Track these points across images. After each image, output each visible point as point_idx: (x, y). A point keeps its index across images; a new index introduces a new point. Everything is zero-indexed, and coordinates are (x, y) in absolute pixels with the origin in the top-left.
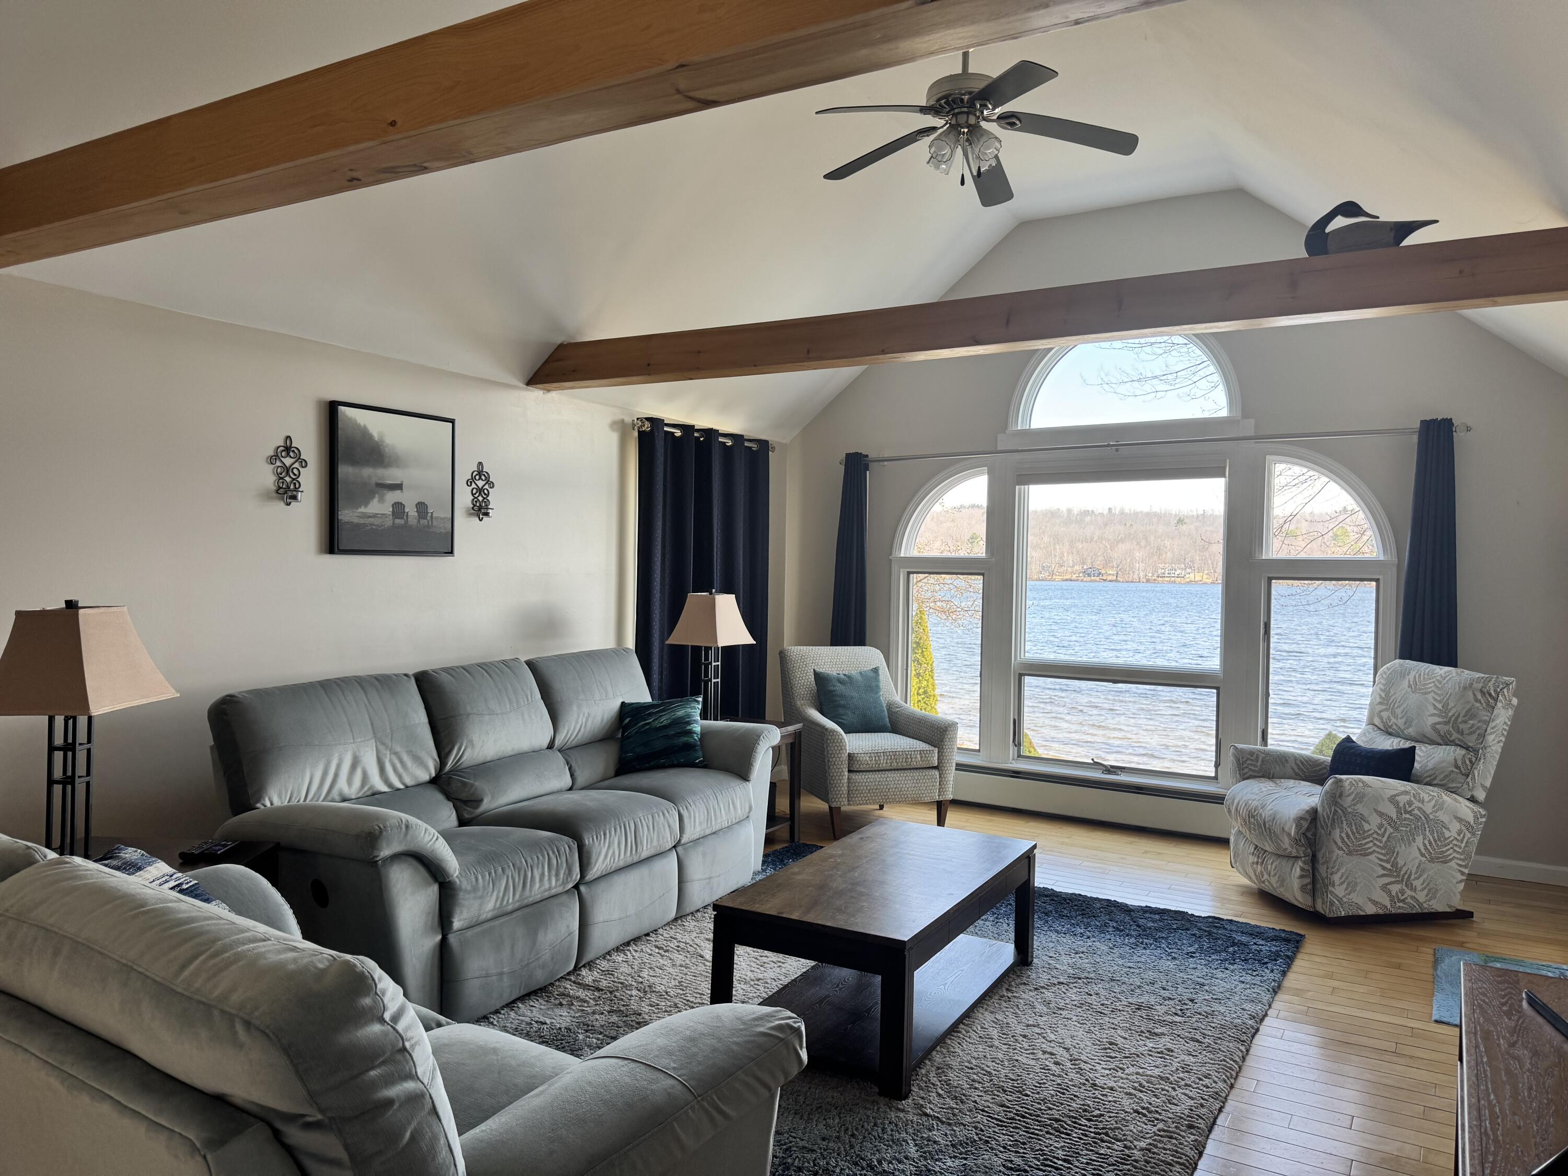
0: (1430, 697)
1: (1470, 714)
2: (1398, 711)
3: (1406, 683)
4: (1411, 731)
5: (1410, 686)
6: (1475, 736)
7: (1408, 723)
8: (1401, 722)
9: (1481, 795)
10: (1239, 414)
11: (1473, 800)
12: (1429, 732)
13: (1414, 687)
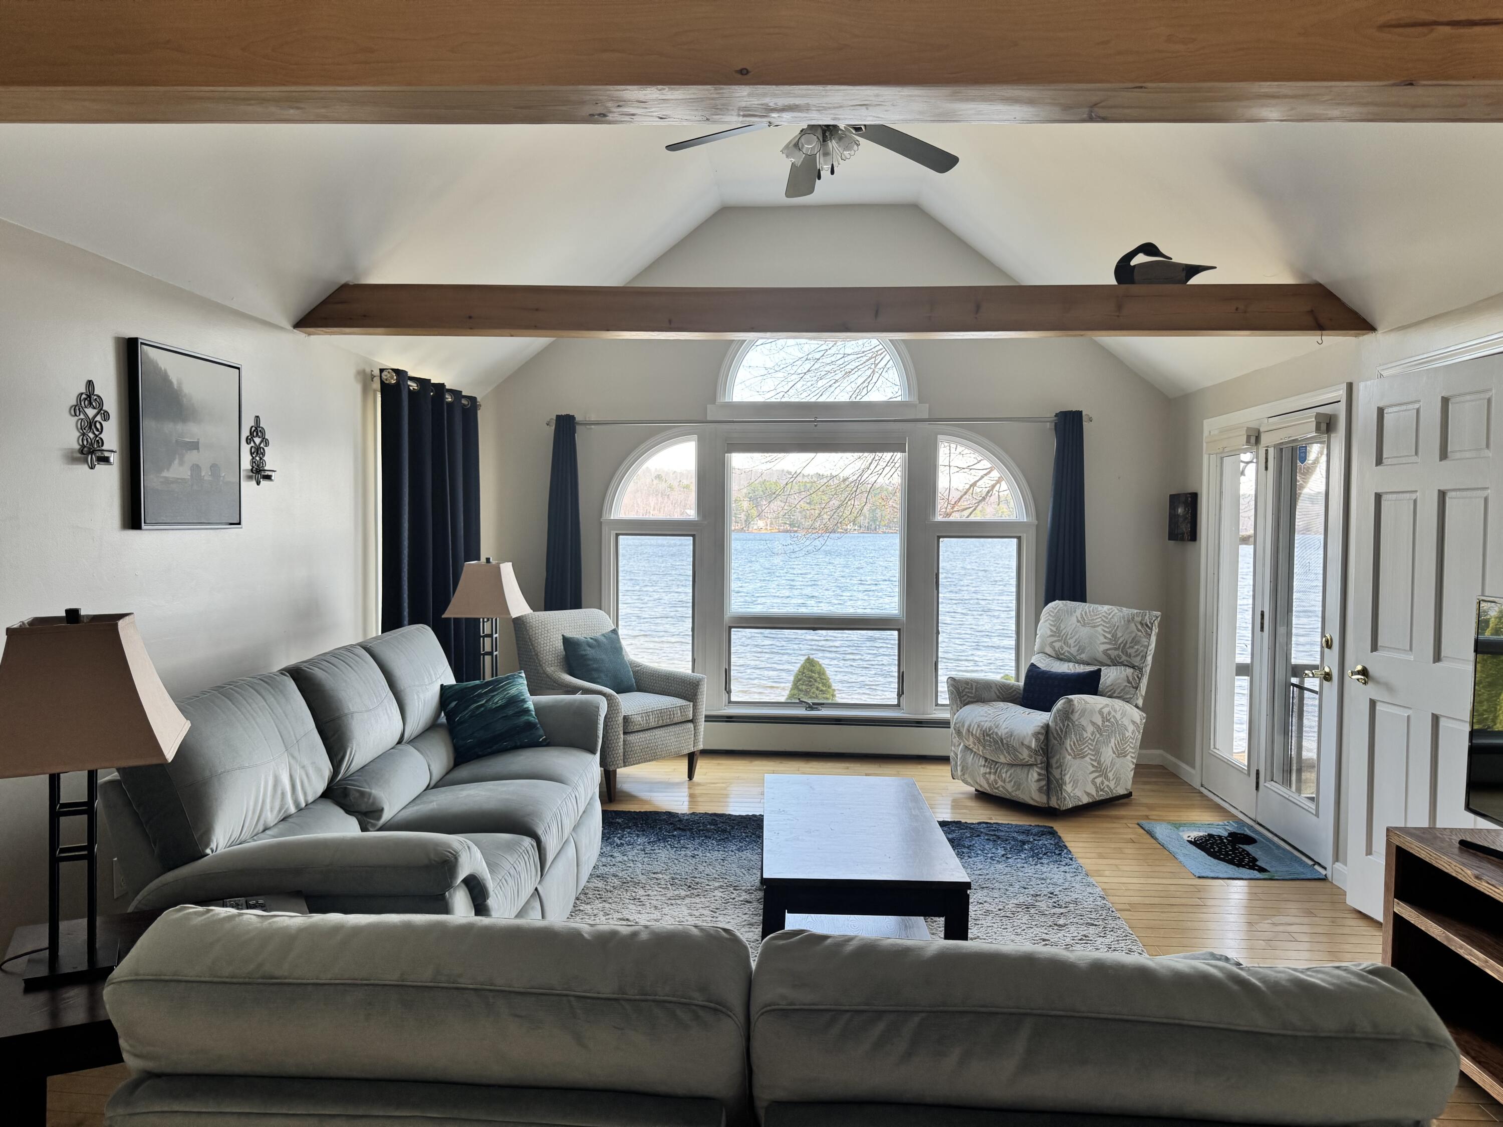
0: (1099, 629)
1: (1135, 641)
2: (1071, 642)
3: (1074, 619)
4: (1083, 656)
5: (1078, 621)
6: (1139, 658)
7: (1079, 651)
8: (1073, 650)
9: (1140, 702)
10: (914, 399)
11: (1137, 706)
12: (1101, 657)
13: (1083, 622)
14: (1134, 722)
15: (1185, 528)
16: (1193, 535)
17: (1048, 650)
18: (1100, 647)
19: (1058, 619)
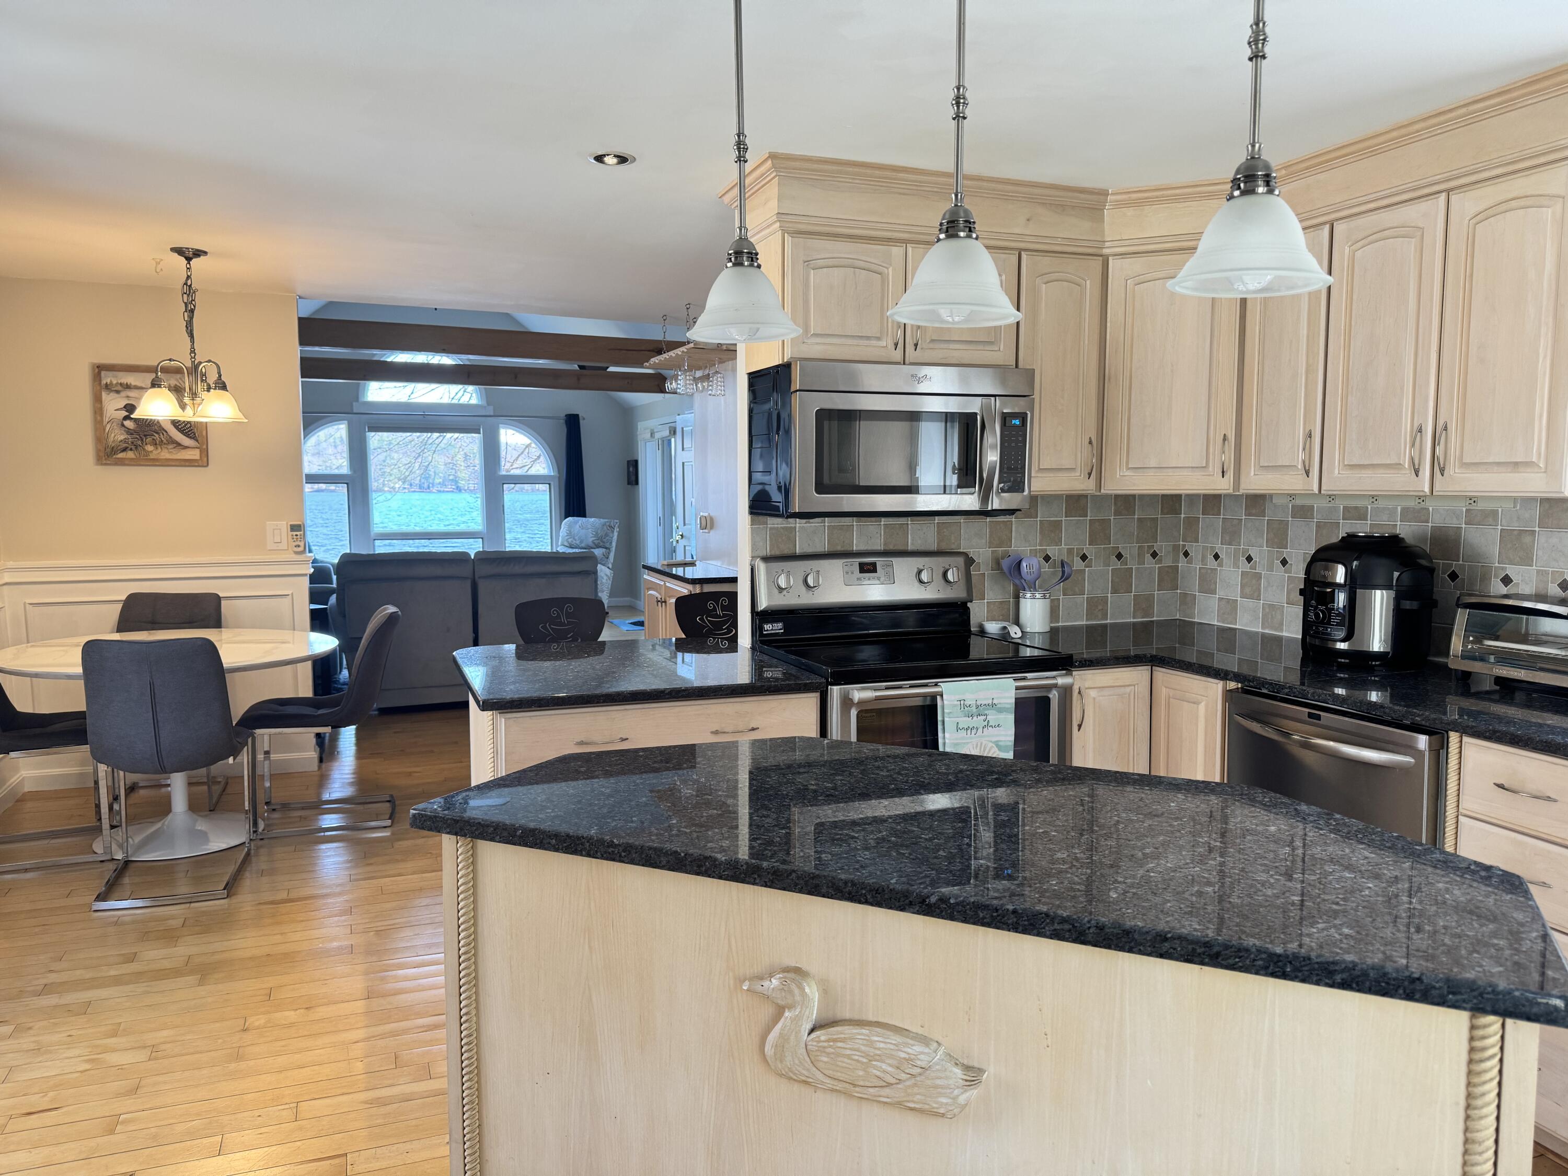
0: (591, 530)
1: (607, 535)
2: (576, 538)
3: (578, 526)
4: (583, 545)
6: (610, 543)
7: (581, 542)
8: (578, 542)
9: (610, 566)
10: (484, 403)
12: (591, 544)
13: (582, 527)
14: (607, 575)
15: (633, 478)
16: (637, 483)
17: (566, 544)
18: (590, 540)
19: (570, 526)
